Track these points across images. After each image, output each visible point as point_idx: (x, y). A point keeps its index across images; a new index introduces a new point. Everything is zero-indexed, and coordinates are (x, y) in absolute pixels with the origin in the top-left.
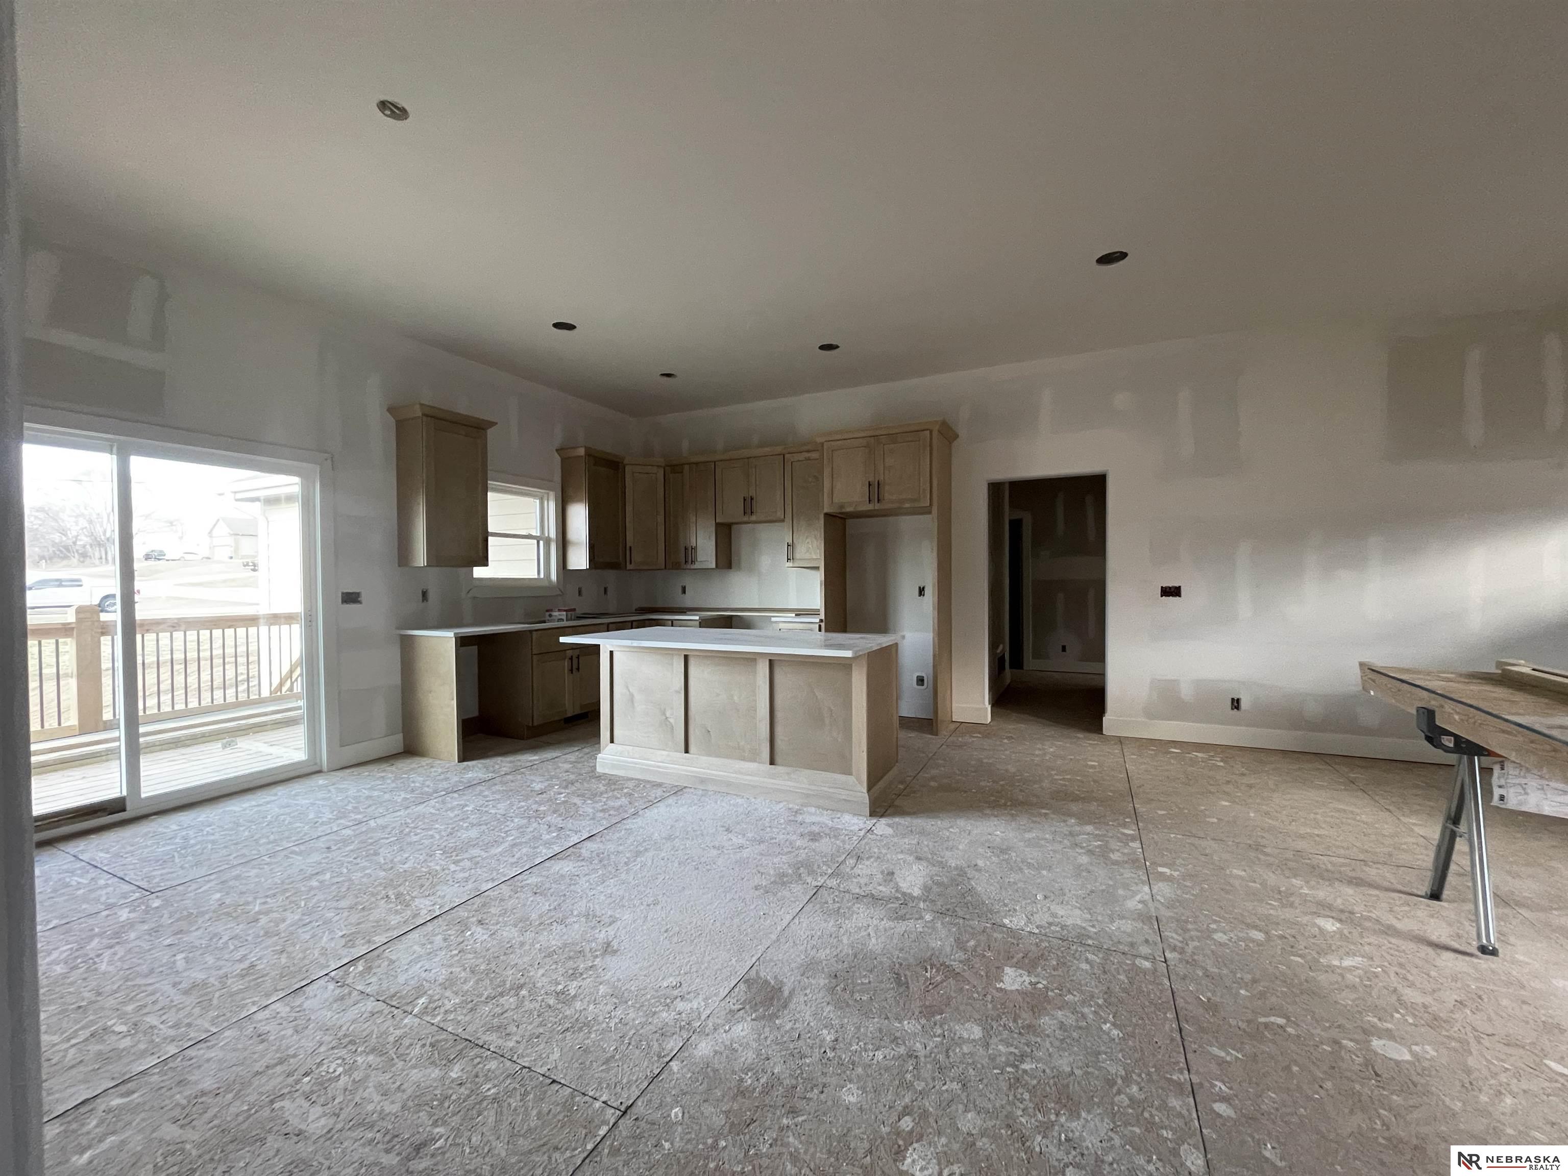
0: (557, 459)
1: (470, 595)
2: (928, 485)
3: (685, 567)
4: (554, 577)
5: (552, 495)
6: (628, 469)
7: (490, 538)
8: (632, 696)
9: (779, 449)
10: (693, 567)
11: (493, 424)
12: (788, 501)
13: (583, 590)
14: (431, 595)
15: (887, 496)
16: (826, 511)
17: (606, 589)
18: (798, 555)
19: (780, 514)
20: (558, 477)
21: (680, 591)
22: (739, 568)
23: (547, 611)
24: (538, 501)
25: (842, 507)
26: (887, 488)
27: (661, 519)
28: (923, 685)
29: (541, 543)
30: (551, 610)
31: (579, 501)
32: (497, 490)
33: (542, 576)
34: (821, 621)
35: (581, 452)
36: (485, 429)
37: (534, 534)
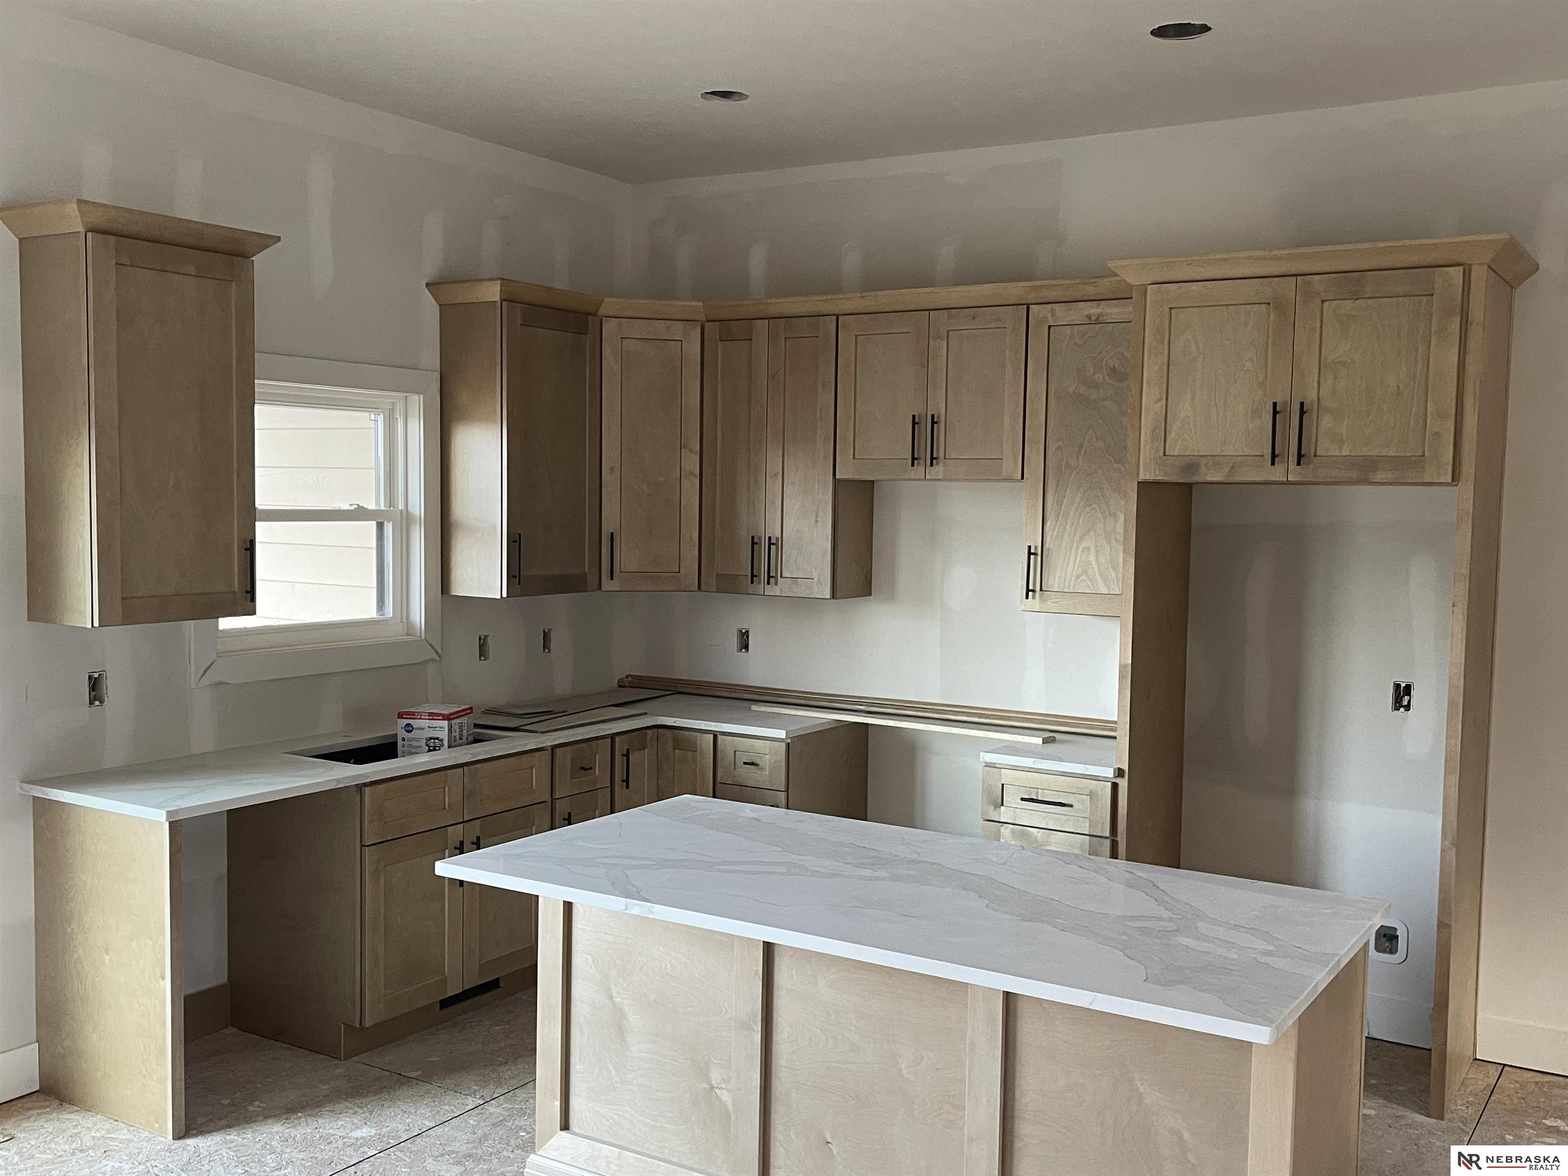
0: (430, 308)
1: (209, 679)
2: (1450, 424)
3: (751, 588)
4: (418, 614)
5: (416, 402)
6: (609, 327)
7: (262, 530)
8: (619, 1013)
9: (1015, 290)
10: (771, 590)
11: (267, 241)
12: (1035, 432)
13: (491, 642)
14: (112, 689)
15: (1325, 447)
16: (1142, 477)
17: (546, 636)
18: (1054, 581)
19: (1011, 466)
20: (431, 358)
21: (734, 641)
22: (891, 597)
23: (400, 716)
24: (381, 418)
25: (1191, 466)
26: (1327, 422)
27: (692, 462)
28: (1393, 951)
29: (389, 528)
30: (412, 715)
31: (485, 418)
32: (275, 399)
33: (389, 612)
34: (1120, 773)
35: (492, 292)
36: (246, 255)
37: (372, 506)
